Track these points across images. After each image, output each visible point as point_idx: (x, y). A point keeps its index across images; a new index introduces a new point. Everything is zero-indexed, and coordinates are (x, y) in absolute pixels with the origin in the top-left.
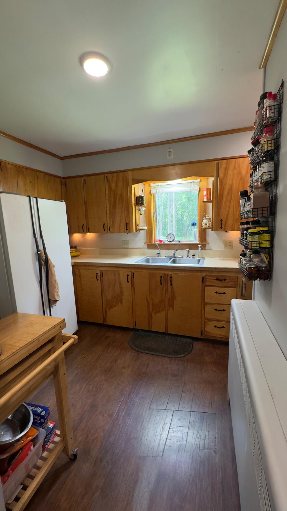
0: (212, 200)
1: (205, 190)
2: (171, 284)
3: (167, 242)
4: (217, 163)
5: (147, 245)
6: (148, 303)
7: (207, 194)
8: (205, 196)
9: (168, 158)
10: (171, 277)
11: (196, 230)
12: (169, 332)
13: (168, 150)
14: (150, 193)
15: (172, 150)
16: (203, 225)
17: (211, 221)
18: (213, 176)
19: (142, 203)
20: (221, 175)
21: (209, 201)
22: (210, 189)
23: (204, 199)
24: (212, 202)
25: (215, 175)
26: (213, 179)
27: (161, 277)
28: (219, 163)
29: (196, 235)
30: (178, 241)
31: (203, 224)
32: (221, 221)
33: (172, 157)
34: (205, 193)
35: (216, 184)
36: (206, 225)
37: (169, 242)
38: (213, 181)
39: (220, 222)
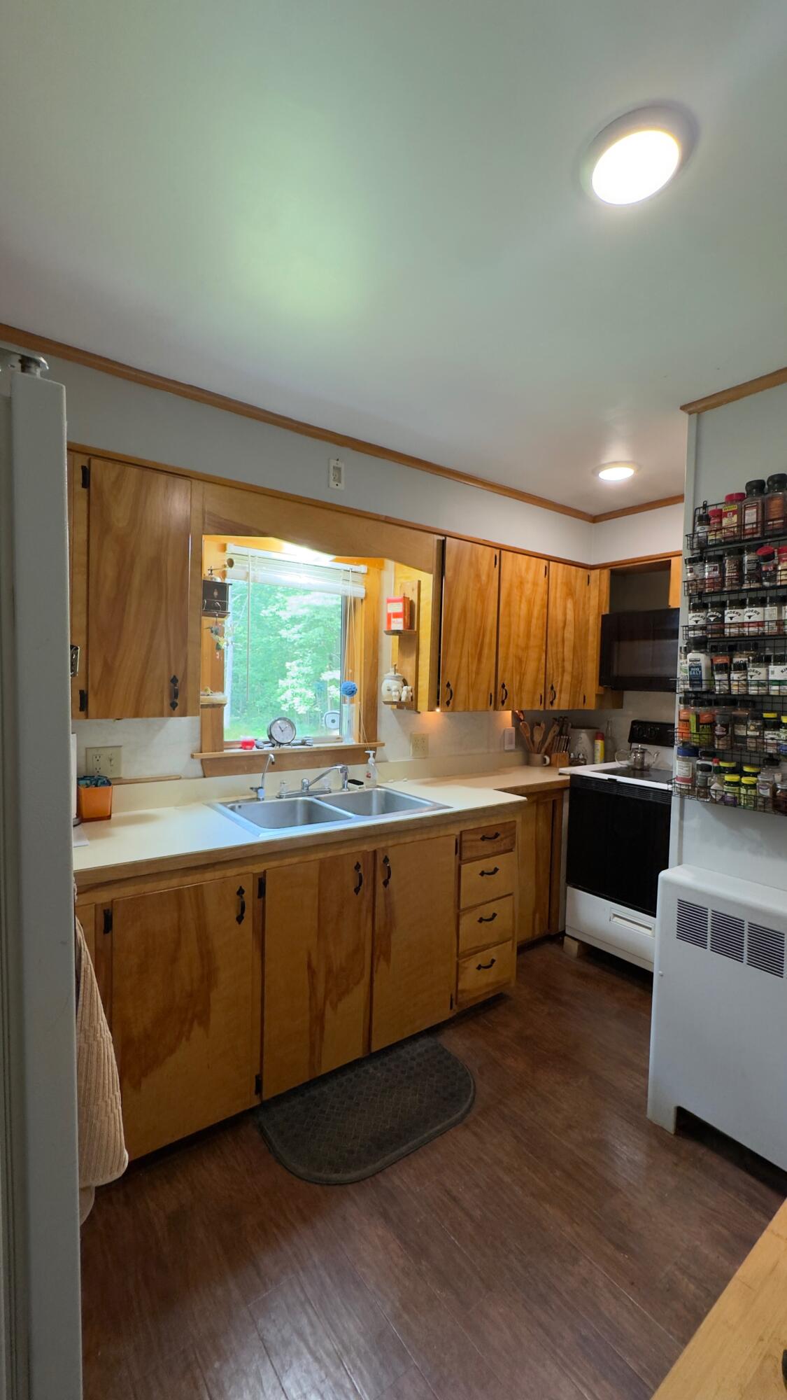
0: (416, 629)
2: (386, 883)
3: (267, 748)
4: (438, 540)
5: (202, 761)
6: (312, 974)
7: (405, 613)
8: (396, 615)
9: (333, 484)
10: (387, 859)
12: (374, 1049)
13: (333, 463)
15: (341, 465)
18: (430, 571)
19: (224, 608)
20: (449, 573)
24: (416, 634)
25: (434, 569)
27: (358, 866)
28: (443, 542)
30: (300, 742)
32: (447, 686)
33: (342, 486)
35: (436, 593)
39: (446, 689)
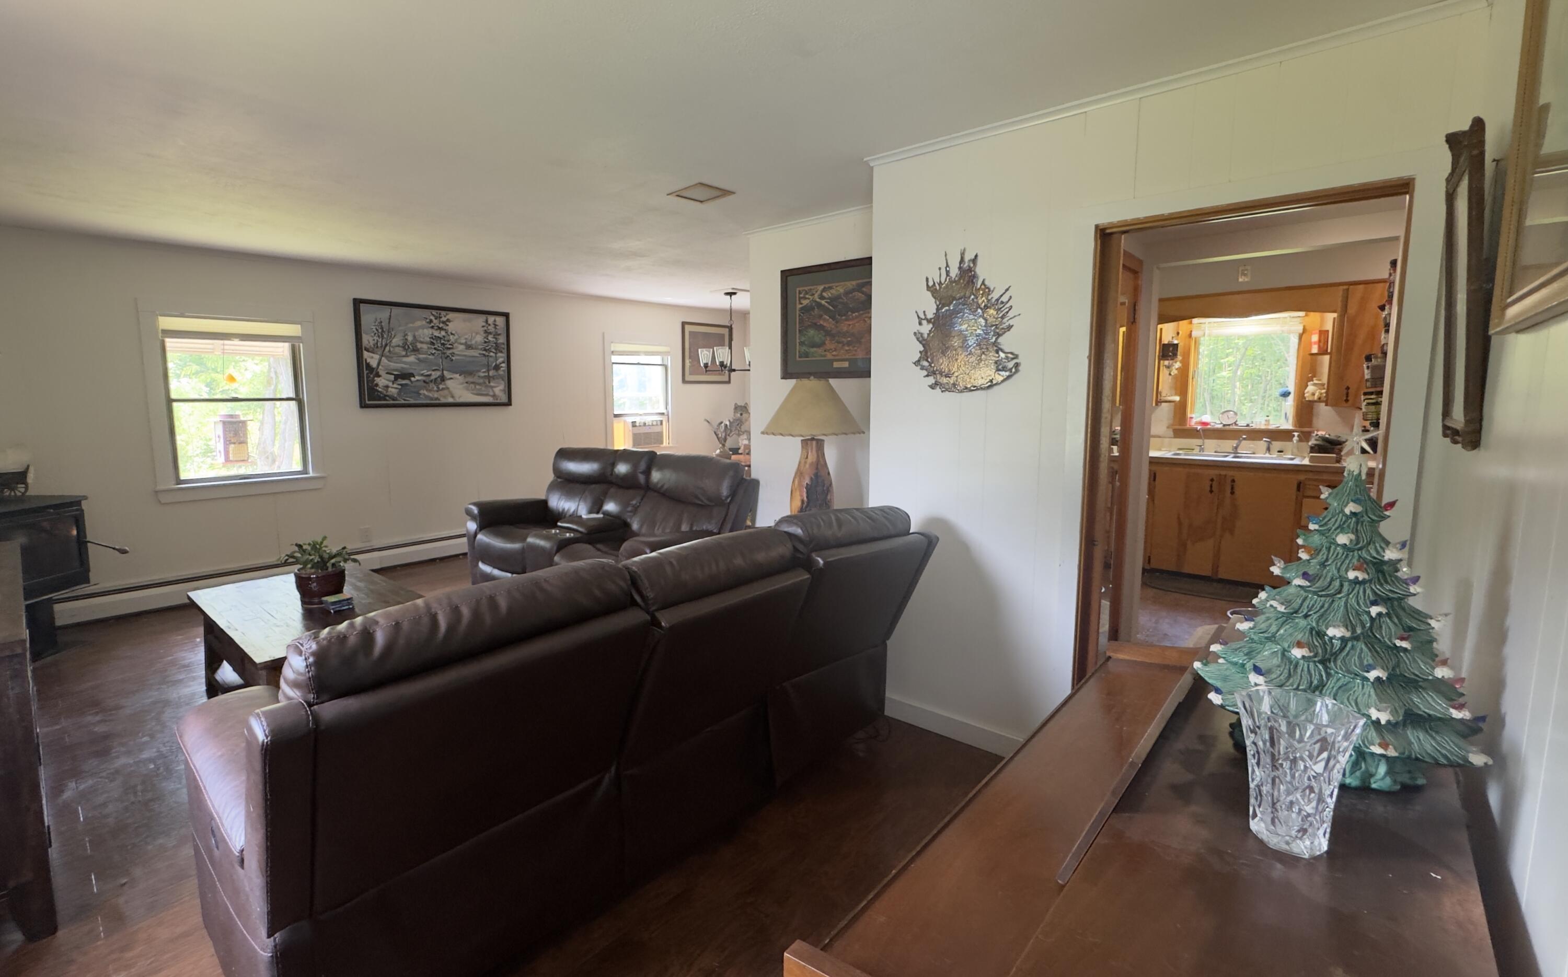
0: (1329, 351)
1: (1315, 334)
2: (1232, 493)
3: (1220, 426)
4: (1344, 290)
5: (1175, 430)
6: (1180, 524)
7: (1320, 341)
8: (1315, 343)
10: (1233, 481)
11: (1290, 403)
12: (1220, 576)
13: (1242, 268)
14: (1190, 336)
16: (1306, 395)
17: (1324, 389)
18: (1334, 312)
19: (1175, 355)
20: (1352, 310)
21: (1323, 352)
22: (1328, 331)
23: (1311, 349)
24: (1330, 354)
25: (1339, 309)
26: (1335, 315)
27: (1212, 480)
28: (1348, 290)
29: (1288, 415)
30: (1245, 424)
31: (1308, 392)
32: (1348, 388)
34: (1315, 338)
35: (1340, 324)
36: (1313, 394)
37: (1224, 425)
38: (1334, 318)
39: (1345, 391)
